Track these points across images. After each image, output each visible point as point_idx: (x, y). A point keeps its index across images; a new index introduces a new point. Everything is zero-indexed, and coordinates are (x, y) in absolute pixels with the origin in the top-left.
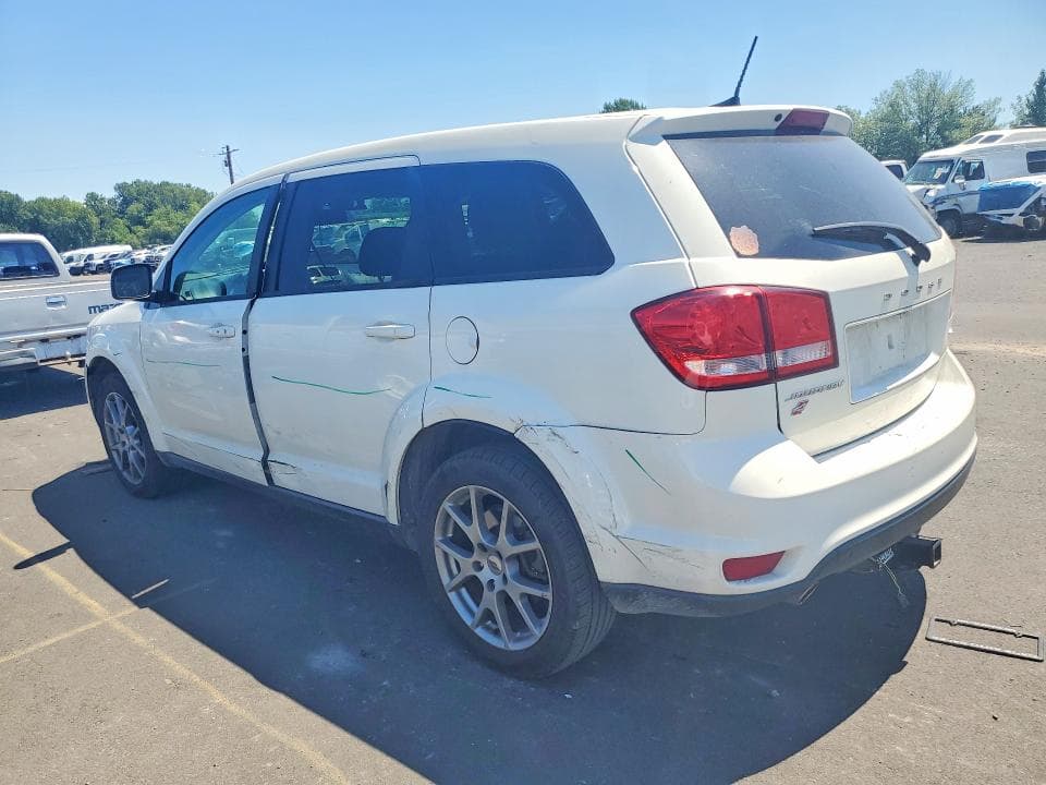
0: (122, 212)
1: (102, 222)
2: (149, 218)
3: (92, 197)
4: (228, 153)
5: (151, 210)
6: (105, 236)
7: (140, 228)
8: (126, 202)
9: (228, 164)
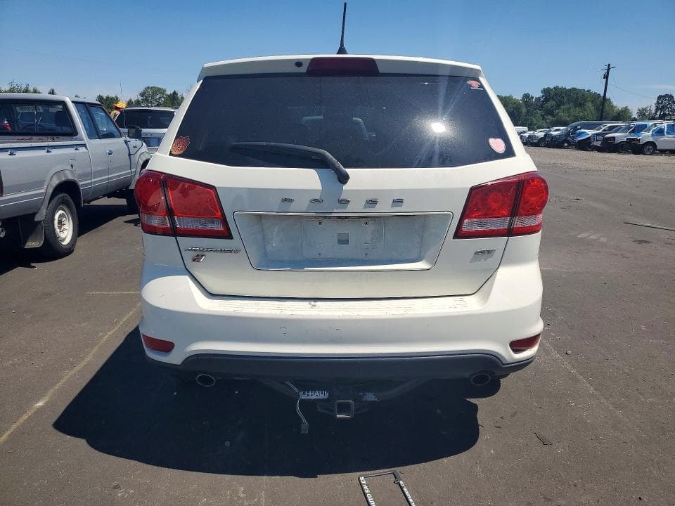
0: (542, 106)
1: (528, 111)
2: (557, 111)
3: (526, 96)
4: (609, 69)
5: (559, 106)
6: (527, 120)
7: (550, 117)
8: (546, 100)
9: (606, 77)
